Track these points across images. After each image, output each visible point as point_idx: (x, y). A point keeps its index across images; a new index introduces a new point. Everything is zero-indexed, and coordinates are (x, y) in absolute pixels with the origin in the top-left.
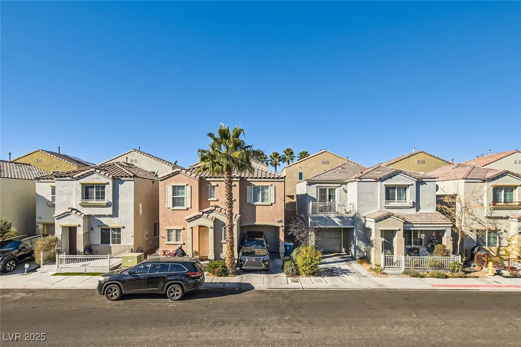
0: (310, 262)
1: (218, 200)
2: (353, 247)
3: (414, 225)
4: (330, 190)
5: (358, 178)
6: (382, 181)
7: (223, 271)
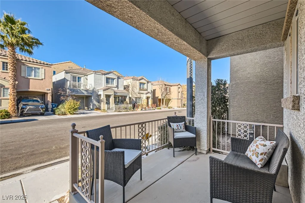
0: (73, 106)
2: (92, 105)
3: (118, 93)
4: (78, 77)
5: (95, 72)
6: (105, 75)
7: (7, 115)
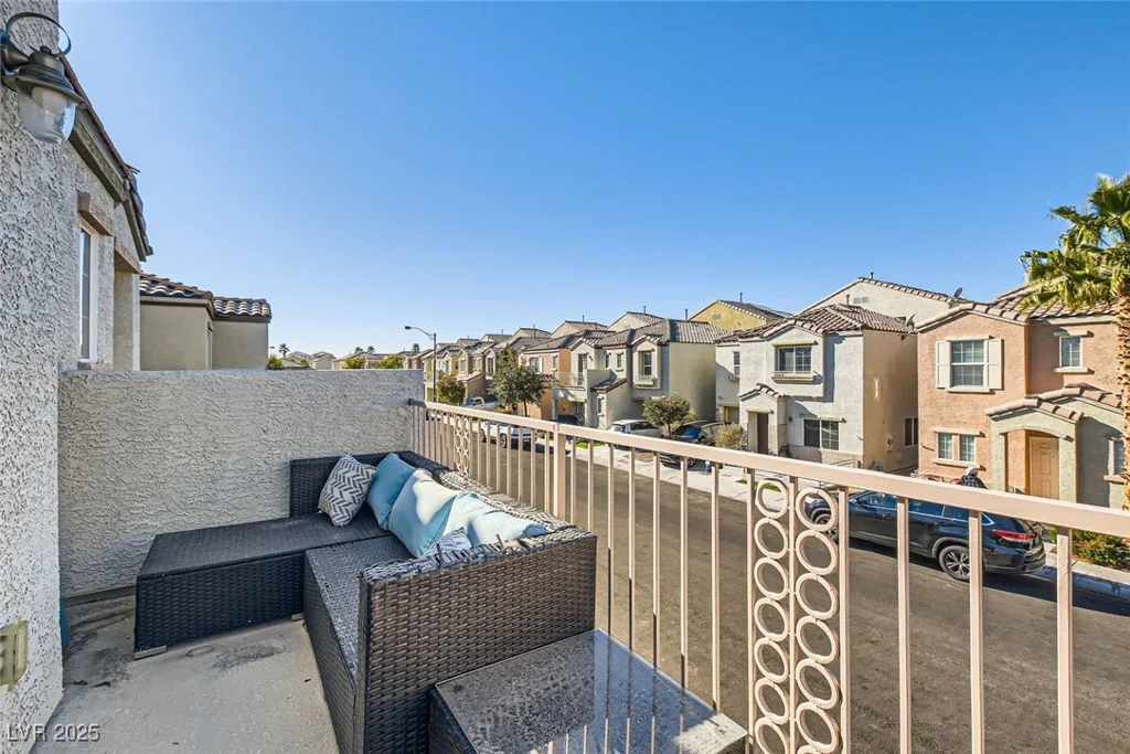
1: (1091, 372)
7: (1113, 554)
